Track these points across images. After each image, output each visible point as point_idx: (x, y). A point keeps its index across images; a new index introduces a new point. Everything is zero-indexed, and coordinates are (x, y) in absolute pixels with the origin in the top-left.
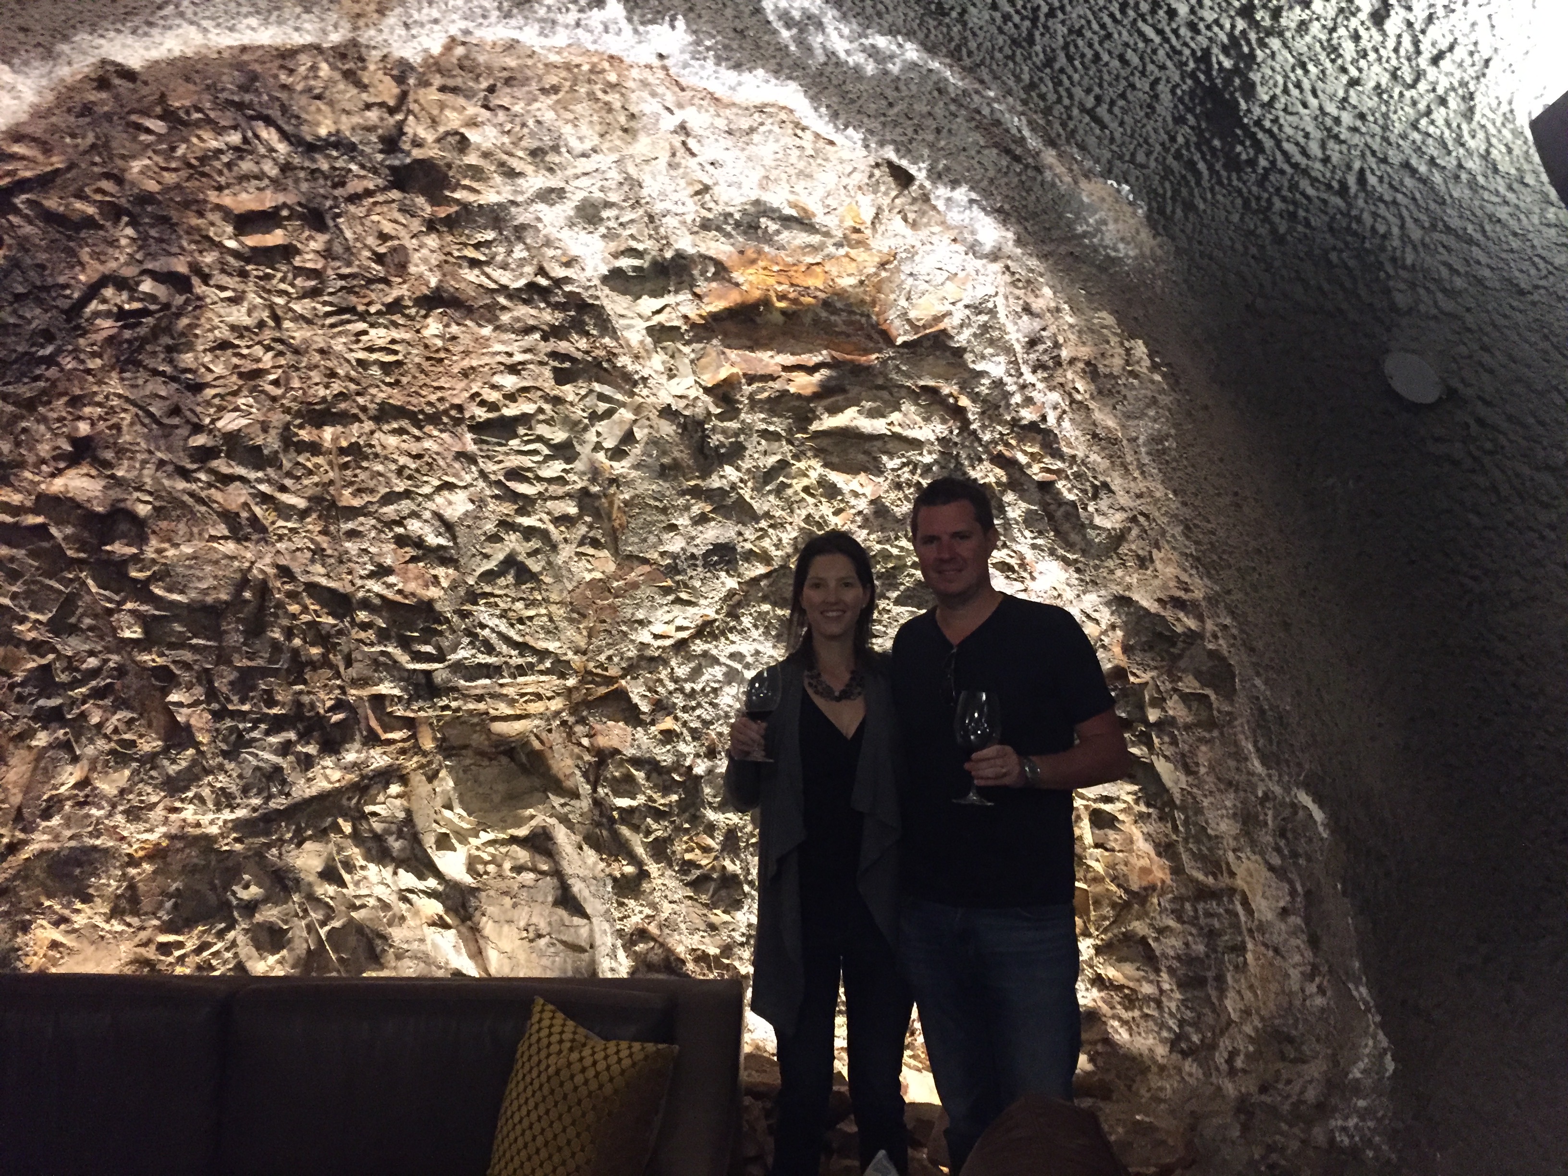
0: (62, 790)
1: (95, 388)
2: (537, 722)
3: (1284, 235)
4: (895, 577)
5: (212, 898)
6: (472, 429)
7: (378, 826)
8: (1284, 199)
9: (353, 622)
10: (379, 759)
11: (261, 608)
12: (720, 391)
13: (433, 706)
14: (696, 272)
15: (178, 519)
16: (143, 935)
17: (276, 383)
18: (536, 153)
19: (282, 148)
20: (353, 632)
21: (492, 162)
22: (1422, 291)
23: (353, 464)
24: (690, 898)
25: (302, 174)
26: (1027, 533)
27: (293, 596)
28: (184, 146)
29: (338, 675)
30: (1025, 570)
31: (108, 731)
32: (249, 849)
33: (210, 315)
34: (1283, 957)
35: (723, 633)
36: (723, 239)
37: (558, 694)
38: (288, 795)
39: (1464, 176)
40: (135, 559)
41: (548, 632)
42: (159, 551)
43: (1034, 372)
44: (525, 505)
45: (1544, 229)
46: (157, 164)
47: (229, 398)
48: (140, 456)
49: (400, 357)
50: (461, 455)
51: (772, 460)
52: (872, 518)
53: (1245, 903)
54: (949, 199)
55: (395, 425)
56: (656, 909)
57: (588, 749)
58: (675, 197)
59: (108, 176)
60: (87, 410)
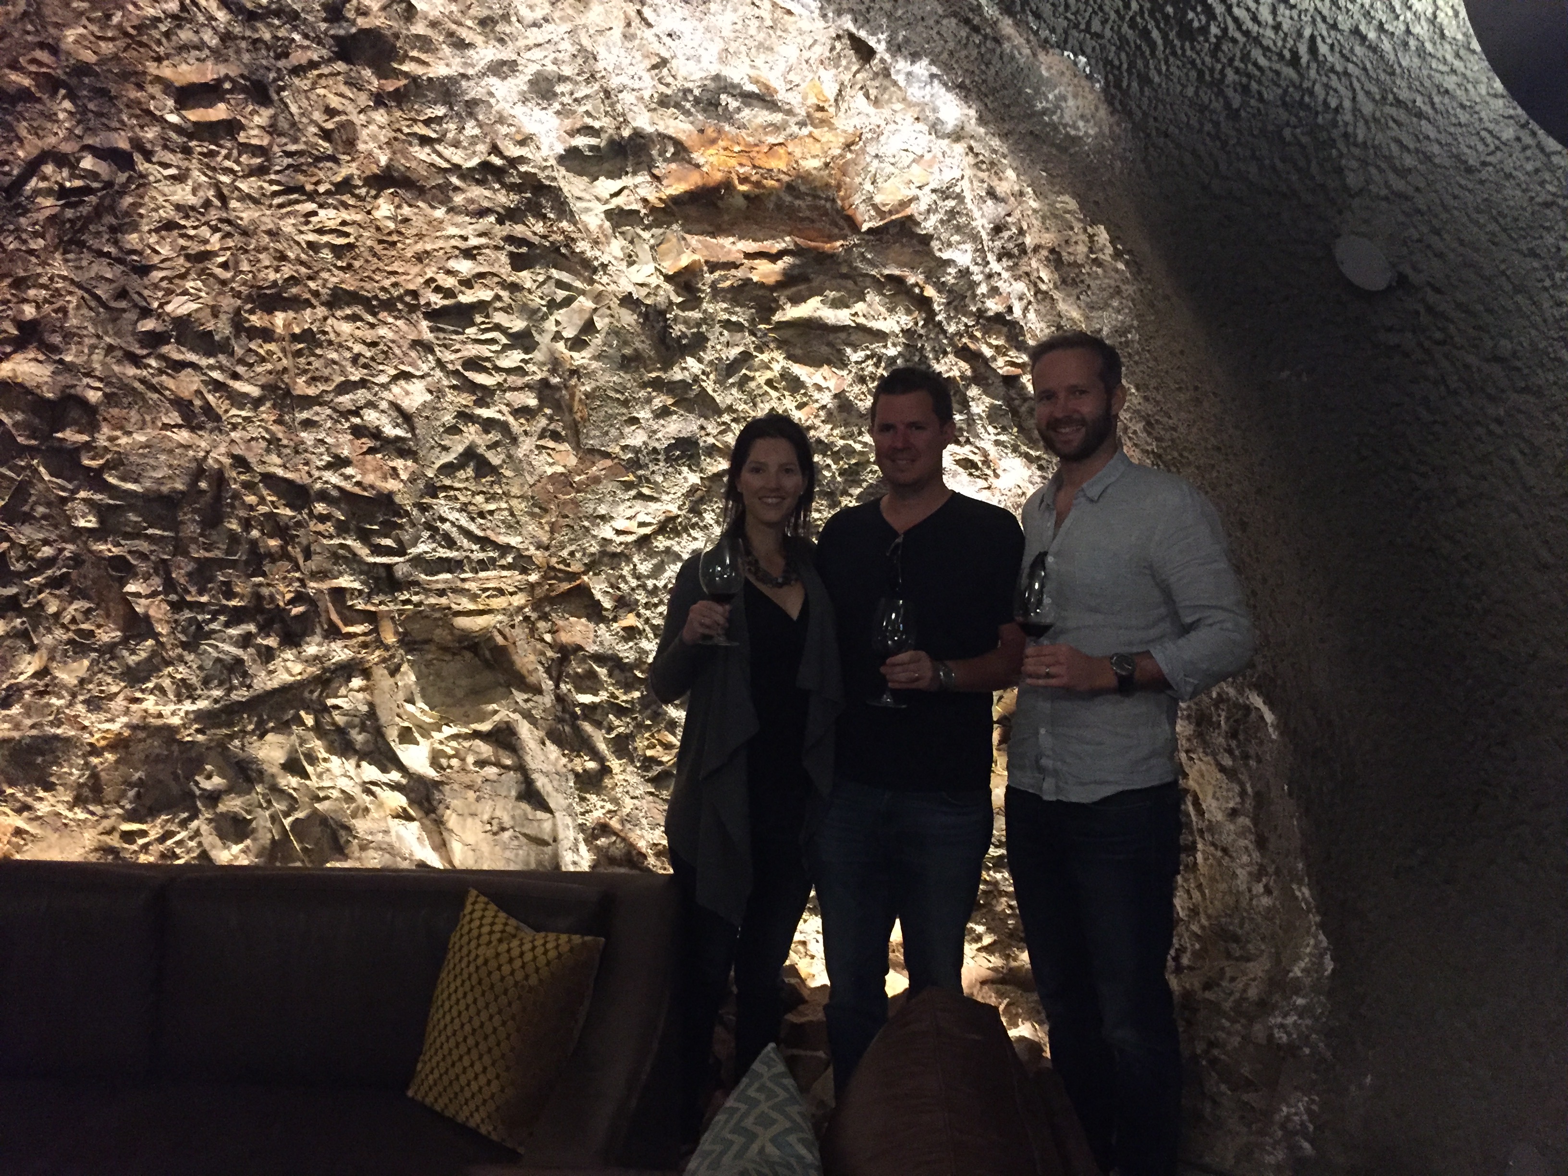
0: (21, 679)
1: (39, 270)
2: (500, 617)
3: (1238, 110)
4: (858, 473)
5: (175, 789)
6: (428, 316)
7: (340, 719)
8: (1237, 71)
9: (311, 514)
10: (340, 652)
11: (218, 498)
12: (682, 280)
13: (394, 600)
14: (654, 152)
15: (130, 406)
16: (106, 824)
17: (225, 266)
18: (485, 23)
19: (222, 16)
20: (312, 524)
21: (440, 32)
22: (1373, 171)
23: (306, 352)
24: (651, 794)
25: (243, 45)
26: (990, 429)
27: (249, 486)
28: (120, 14)
29: (297, 568)
30: (989, 467)
31: (66, 621)
32: (211, 740)
33: (155, 194)
34: (1230, 857)
35: (685, 530)
36: (681, 117)
37: (521, 590)
38: (249, 687)
39: (1412, 43)
40: (87, 446)
41: (509, 527)
42: (112, 439)
43: (999, 260)
44: (484, 395)
45: (1492, 101)
46: (93, 34)
47: (176, 281)
48: (87, 341)
49: (351, 240)
50: (417, 344)
51: (734, 352)
52: (835, 413)
53: (1197, 803)
54: (909, 74)
55: (349, 312)
56: (618, 804)
57: (550, 645)
58: (631, 71)
59: (42, 46)
60: (32, 292)
